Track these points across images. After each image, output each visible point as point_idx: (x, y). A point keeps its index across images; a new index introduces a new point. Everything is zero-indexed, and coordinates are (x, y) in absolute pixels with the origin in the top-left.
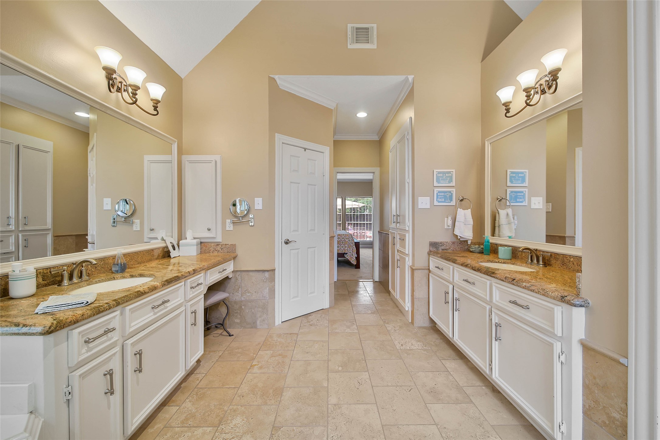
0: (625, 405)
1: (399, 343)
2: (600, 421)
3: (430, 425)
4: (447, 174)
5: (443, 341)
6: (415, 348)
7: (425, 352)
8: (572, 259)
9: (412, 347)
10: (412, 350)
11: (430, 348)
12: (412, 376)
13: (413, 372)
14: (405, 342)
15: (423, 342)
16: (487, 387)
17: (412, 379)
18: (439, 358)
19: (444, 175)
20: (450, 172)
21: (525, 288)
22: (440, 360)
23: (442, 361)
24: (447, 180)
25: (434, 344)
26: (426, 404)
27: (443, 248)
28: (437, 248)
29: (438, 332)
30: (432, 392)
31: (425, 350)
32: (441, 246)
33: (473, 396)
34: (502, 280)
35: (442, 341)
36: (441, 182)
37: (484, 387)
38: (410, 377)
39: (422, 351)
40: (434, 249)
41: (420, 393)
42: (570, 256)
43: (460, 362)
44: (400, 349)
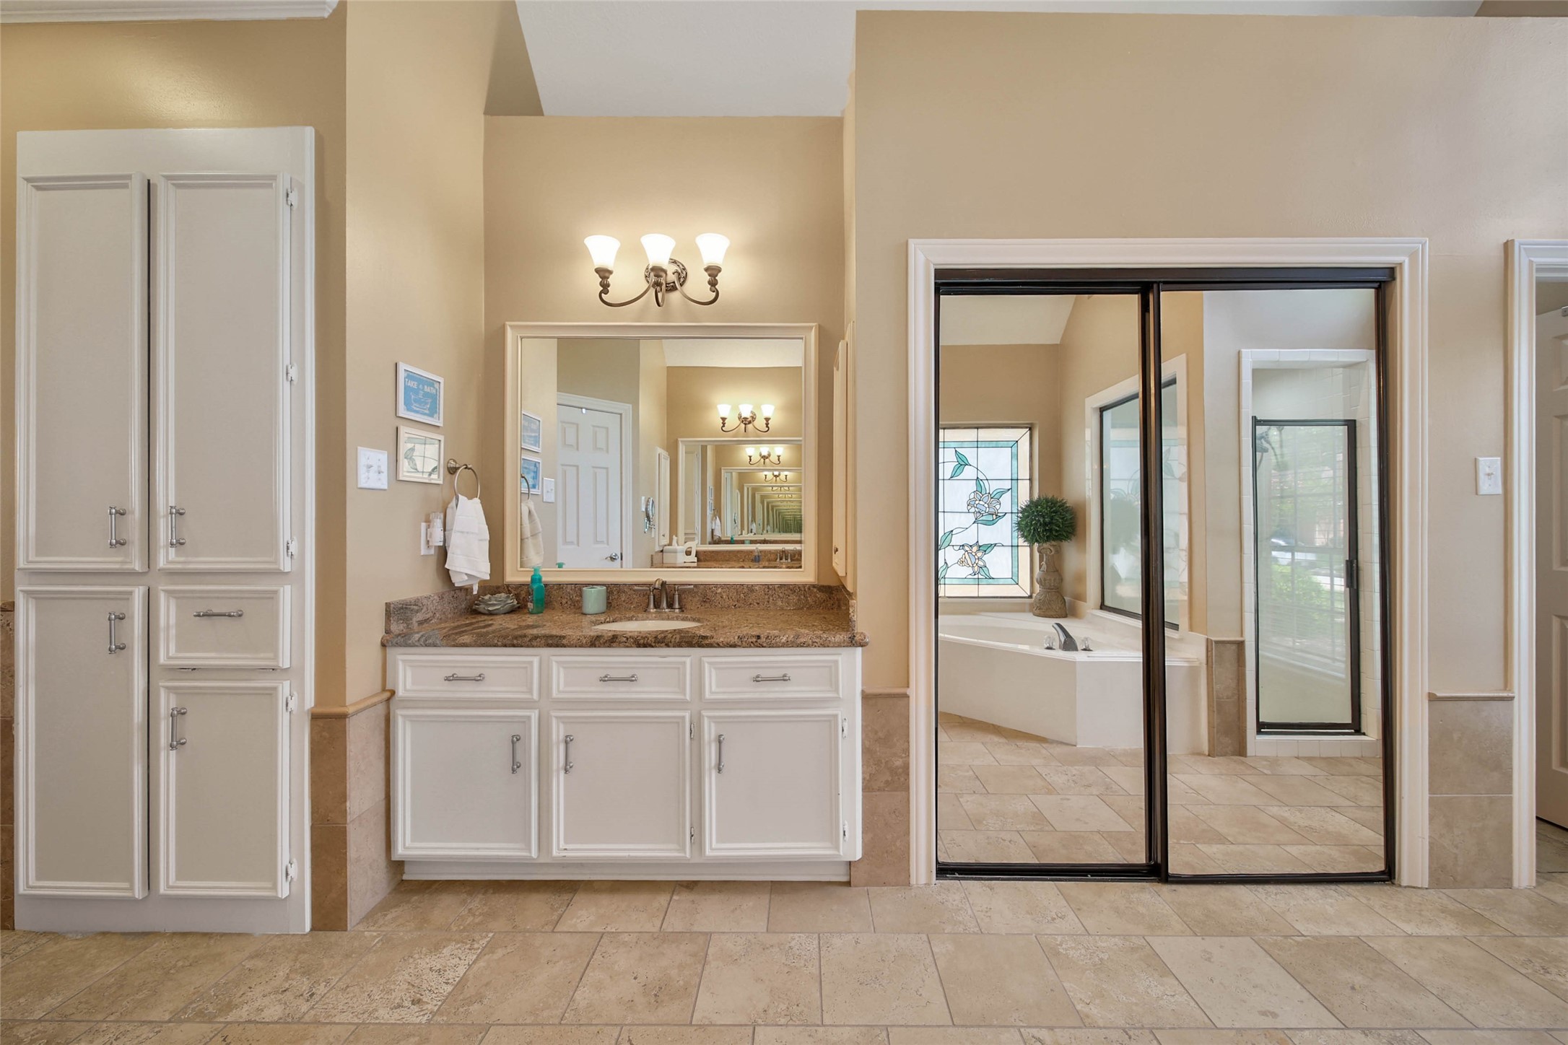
0: (907, 744)
1: (399, 1006)
2: (882, 785)
3: (753, 1039)
4: (426, 387)
5: (483, 894)
6: (461, 970)
7: (500, 953)
8: (719, 590)
9: (450, 974)
10: (464, 980)
11: (491, 935)
12: (581, 1022)
13: (566, 1015)
14: (406, 986)
15: (449, 940)
16: (675, 893)
17: (591, 1025)
18: (543, 930)
19: (421, 386)
20: (432, 383)
21: (784, 645)
22: (553, 932)
23: (559, 928)
24: (426, 404)
25: (481, 918)
26: (691, 1024)
27: (420, 617)
28: (407, 620)
29: (434, 887)
30: (656, 995)
31: (490, 948)
32: (417, 611)
33: (692, 924)
34: (731, 646)
35: (480, 896)
36: (415, 408)
37: (675, 897)
38: (583, 1028)
39: (487, 957)
40: (401, 627)
41: (655, 1025)
42: (716, 586)
43: (580, 898)
44: (434, 1014)
